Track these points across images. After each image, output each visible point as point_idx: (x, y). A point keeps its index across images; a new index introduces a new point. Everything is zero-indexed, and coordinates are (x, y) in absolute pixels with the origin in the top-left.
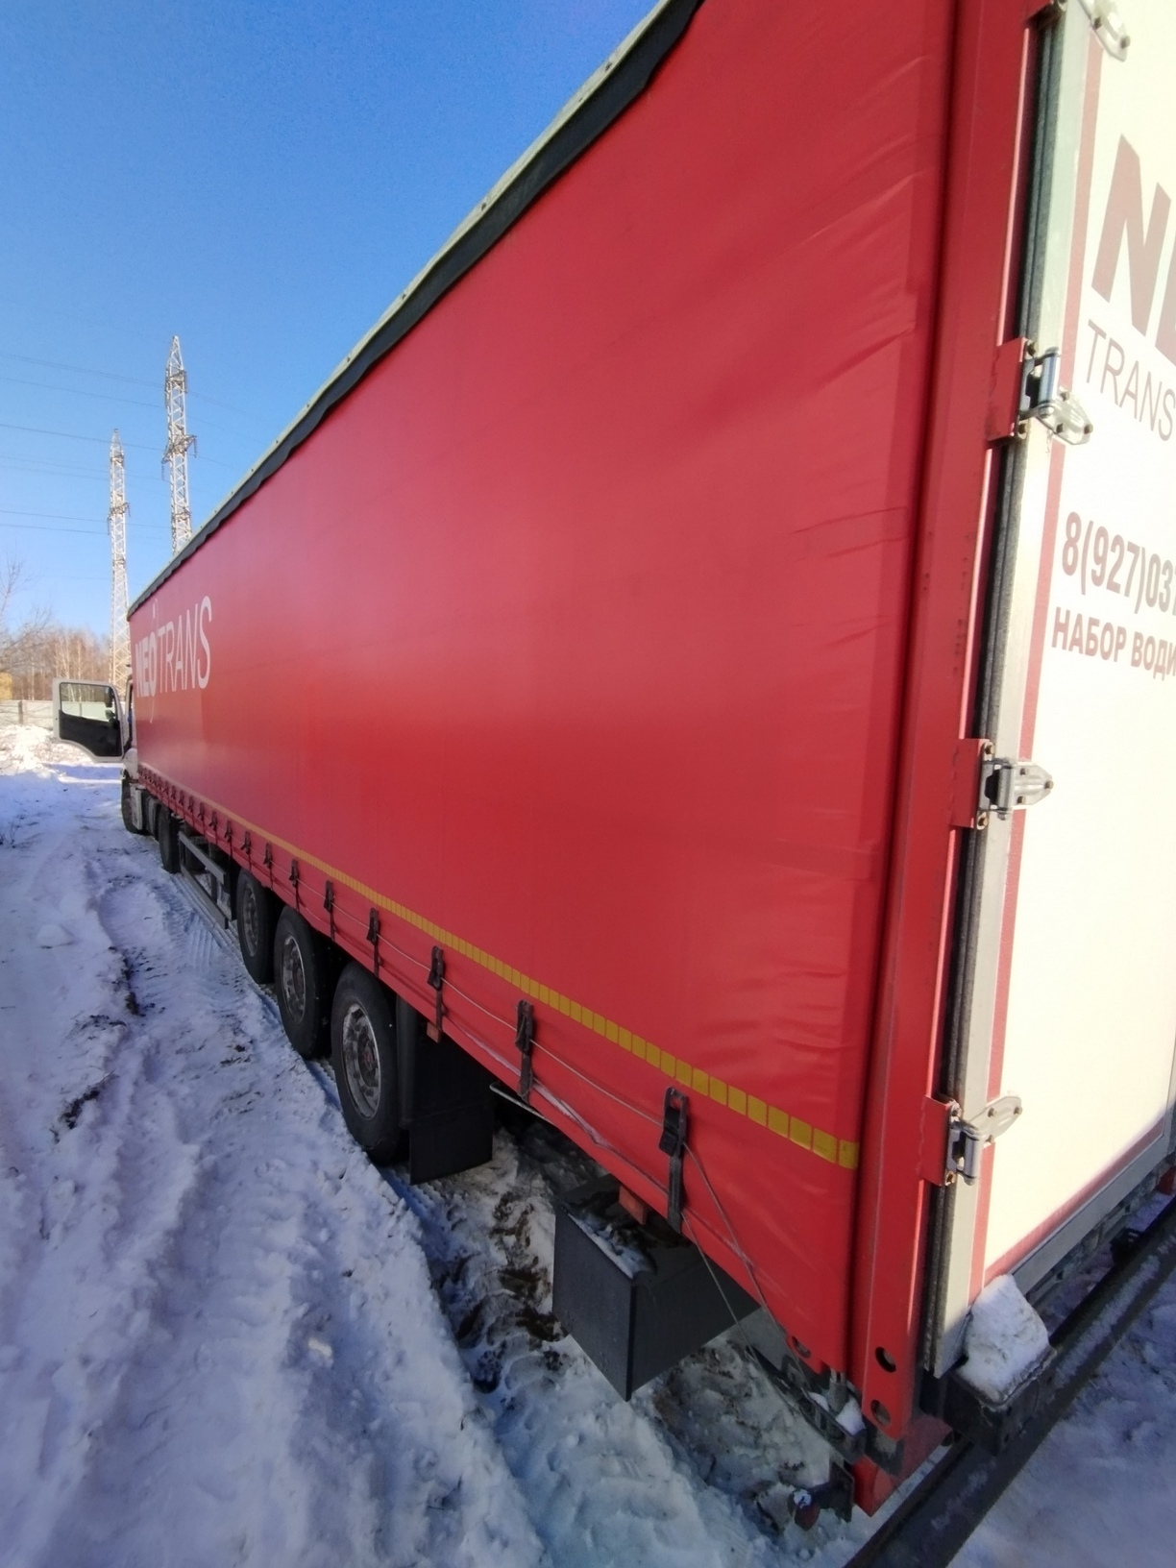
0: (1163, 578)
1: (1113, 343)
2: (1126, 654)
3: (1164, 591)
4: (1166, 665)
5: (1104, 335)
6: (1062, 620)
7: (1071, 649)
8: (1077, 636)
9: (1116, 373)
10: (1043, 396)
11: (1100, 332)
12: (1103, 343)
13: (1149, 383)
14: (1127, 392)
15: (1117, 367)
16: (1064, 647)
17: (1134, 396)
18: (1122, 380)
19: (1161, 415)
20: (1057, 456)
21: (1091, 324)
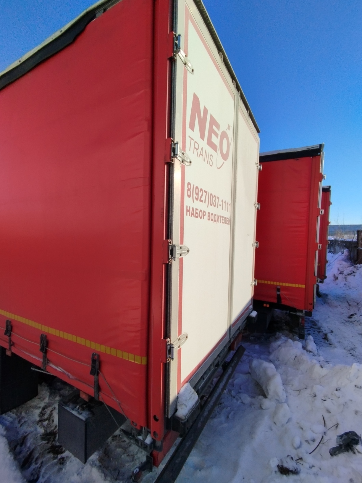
0: (214, 199)
1: (195, 142)
2: (206, 217)
3: (214, 202)
4: (217, 220)
5: (193, 140)
6: (188, 209)
7: (191, 216)
8: (193, 213)
9: (197, 149)
10: (176, 153)
11: (192, 139)
12: (193, 142)
13: (206, 152)
14: (200, 154)
15: (197, 148)
16: (189, 216)
17: (202, 155)
18: (199, 151)
19: (209, 160)
20: (183, 169)
21: (189, 136)
